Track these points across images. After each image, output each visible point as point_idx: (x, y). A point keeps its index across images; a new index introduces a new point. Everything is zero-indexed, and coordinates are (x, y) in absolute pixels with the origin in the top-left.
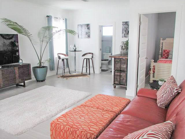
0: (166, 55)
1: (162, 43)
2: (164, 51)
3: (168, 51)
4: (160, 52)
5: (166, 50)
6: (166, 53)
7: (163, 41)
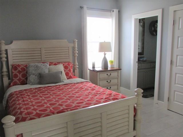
0: (20, 76)
1: (6, 51)
2: (15, 67)
3: (22, 67)
4: (5, 69)
5: (19, 66)
6: (19, 72)
7: (7, 47)
